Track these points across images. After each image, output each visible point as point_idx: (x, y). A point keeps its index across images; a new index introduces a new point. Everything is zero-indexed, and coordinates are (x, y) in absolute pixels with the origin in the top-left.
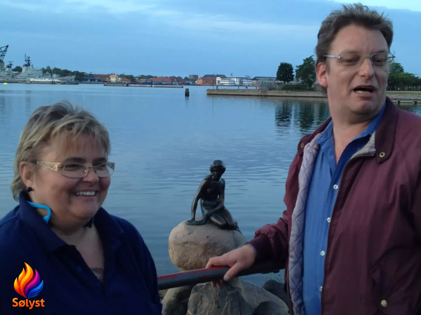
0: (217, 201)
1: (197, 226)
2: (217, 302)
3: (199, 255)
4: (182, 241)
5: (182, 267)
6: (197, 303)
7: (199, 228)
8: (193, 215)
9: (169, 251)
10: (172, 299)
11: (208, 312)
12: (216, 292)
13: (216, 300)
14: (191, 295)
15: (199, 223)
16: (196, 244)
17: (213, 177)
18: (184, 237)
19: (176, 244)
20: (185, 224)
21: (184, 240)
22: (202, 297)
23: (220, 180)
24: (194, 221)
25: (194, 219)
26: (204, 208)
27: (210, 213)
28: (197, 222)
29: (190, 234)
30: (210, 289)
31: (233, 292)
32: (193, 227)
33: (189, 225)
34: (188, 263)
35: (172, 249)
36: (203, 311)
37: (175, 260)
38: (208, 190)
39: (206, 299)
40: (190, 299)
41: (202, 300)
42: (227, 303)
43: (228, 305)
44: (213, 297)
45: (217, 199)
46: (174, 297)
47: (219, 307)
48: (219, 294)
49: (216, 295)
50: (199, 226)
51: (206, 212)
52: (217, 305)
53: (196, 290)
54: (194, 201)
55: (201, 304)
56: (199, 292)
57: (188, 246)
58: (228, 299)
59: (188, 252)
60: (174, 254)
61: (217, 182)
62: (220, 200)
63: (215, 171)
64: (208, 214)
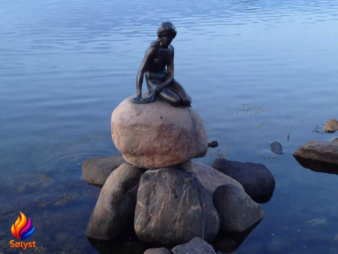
0: (166, 73)
1: (145, 105)
2: (174, 191)
3: (152, 140)
4: (130, 124)
5: (129, 154)
6: (150, 194)
7: (148, 107)
8: (138, 91)
9: (113, 136)
10: (118, 190)
11: (163, 203)
12: (172, 180)
13: (172, 189)
14: (140, 184)
15: (148, 101)
16: (148, 126)
17: (161, 43)
18: (132, 118)
19: (122, 127)
20: (130, 103)
21: (133, 122)
22: (155, 185)
23: (169, 47)
24: (141, 98)
25: (140, 96)
26: (150, 82)
27: (160, 87)
28: (145, 100)
29: (138, 114)
30: (164, 177)
31: (191, 178)
32: (142, 106)
33: (136, 103)
34: (138, 149)
35: (117, 133)
36: (157, 203)
37: (122, 147)
38: (156, 60)
39: (160, 189)
40: (139, 189)
41: (155, 190)
42: (185, 192)
43: (186, 194)
44: (168, 185)
45: (165, 70)
46: (119, 187)
47: (176, 197)
48: (176, 182)
49: (172, 183)
50: (148, 104)
51: (154, 87)
52: (173, 195)
53: (147, 178)
54: (139, 74)
55: (155, 194)
56: (151, 180)
57: (137, 129)
58: (185, 187)
59: (138, 136)
60: (119, 138)
61: (166, 50)
62: (169, 71)
63: (163, 36)
64: (157, 90)
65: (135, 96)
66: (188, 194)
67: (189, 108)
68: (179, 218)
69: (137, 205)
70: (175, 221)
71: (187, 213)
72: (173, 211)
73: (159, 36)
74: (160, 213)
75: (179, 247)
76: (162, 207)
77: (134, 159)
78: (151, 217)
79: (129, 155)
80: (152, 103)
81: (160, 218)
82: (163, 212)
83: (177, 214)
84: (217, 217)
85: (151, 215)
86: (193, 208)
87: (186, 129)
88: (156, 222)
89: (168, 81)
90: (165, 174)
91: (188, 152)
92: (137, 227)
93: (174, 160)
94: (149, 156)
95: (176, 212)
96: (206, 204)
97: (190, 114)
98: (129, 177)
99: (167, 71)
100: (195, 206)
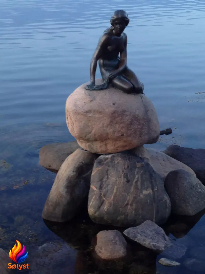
1: (99, 91)
2: (126, 176)
3: (104, 126)
4: (84, 110)
5: (83, 139)
6: (103, 178)
7: (102, 94)
8: (92, 78)
9: (67, 122)
10: (72, 174)
11: (116, 187)
12: (124, 165)
13: (125, 174)
14: (94, 169)
15: (101, 88)
16: (100, 113)
17: (114, 31)
18: (85, 105)
19: (76, 113)
20: (84, 89)
21: (86, 108)
22: (108, 170)
23: (122, 35)
24: (95, 85)
25: (93, 83)
26: (103, 70)
27: (113, 75)
28: (98, 87)
29: (91, 101)
30: (116, 162)
31: (143, 163)
32: (95, 93)
33: (89, 90)
34: (91, 134)
35: (71, 119)
36: (110, 186)
38: (109, 47)
39: (112, 173)
40: (93, 174)
41: (107, 175)
42: (137, 176)
43: (138, 178)
44: (120, 170)
45: (119, 58)
46: (73, 172)
47: (128, 181)
48: (128, 167)
49: (125, 168)
50: (101, 91)
51: (107, 74)
52: (126, 179)
53: (100, 163)
54: (92, 61)
55: (108, 178)
56: (104, 165)
57: (90, 115)
58: (137, 172)
59: (91, 122)
60: (73, 124)
61: (118, 38)
62: (122, 59)
63: (116, 24)
64: (111, 77)
65: (89, 83)
66: (140, 178)
67: (142, 95)
68: (131, 201)
69: (90, 189)
70: (127, 205)
71: (139, 197)
72: (125, 195)
73: (112, 24)
74: (112, 197)
75: (130, 230)
76: (115, 191)
77: (87, 144)
78: (103, 201)
79: (83, 141)
80: (105, 90)
81: (112, 202)
82: (115, 196)
83: (129, 198)
84: (168, 201)
85: (104, 199)
86: (145, 192)
87: (137, 116)
88: (109, 205)
89: (121, 68)
90: (118, 159)
91: (140, 138)
92: (91, 210)
93: (126, 146)
94: (102, 141)
95: (128, 196)
96: (157, 189)
97: (142, 101)
98: (83, 162)
99: (120, 58)
100: (147, 190)
